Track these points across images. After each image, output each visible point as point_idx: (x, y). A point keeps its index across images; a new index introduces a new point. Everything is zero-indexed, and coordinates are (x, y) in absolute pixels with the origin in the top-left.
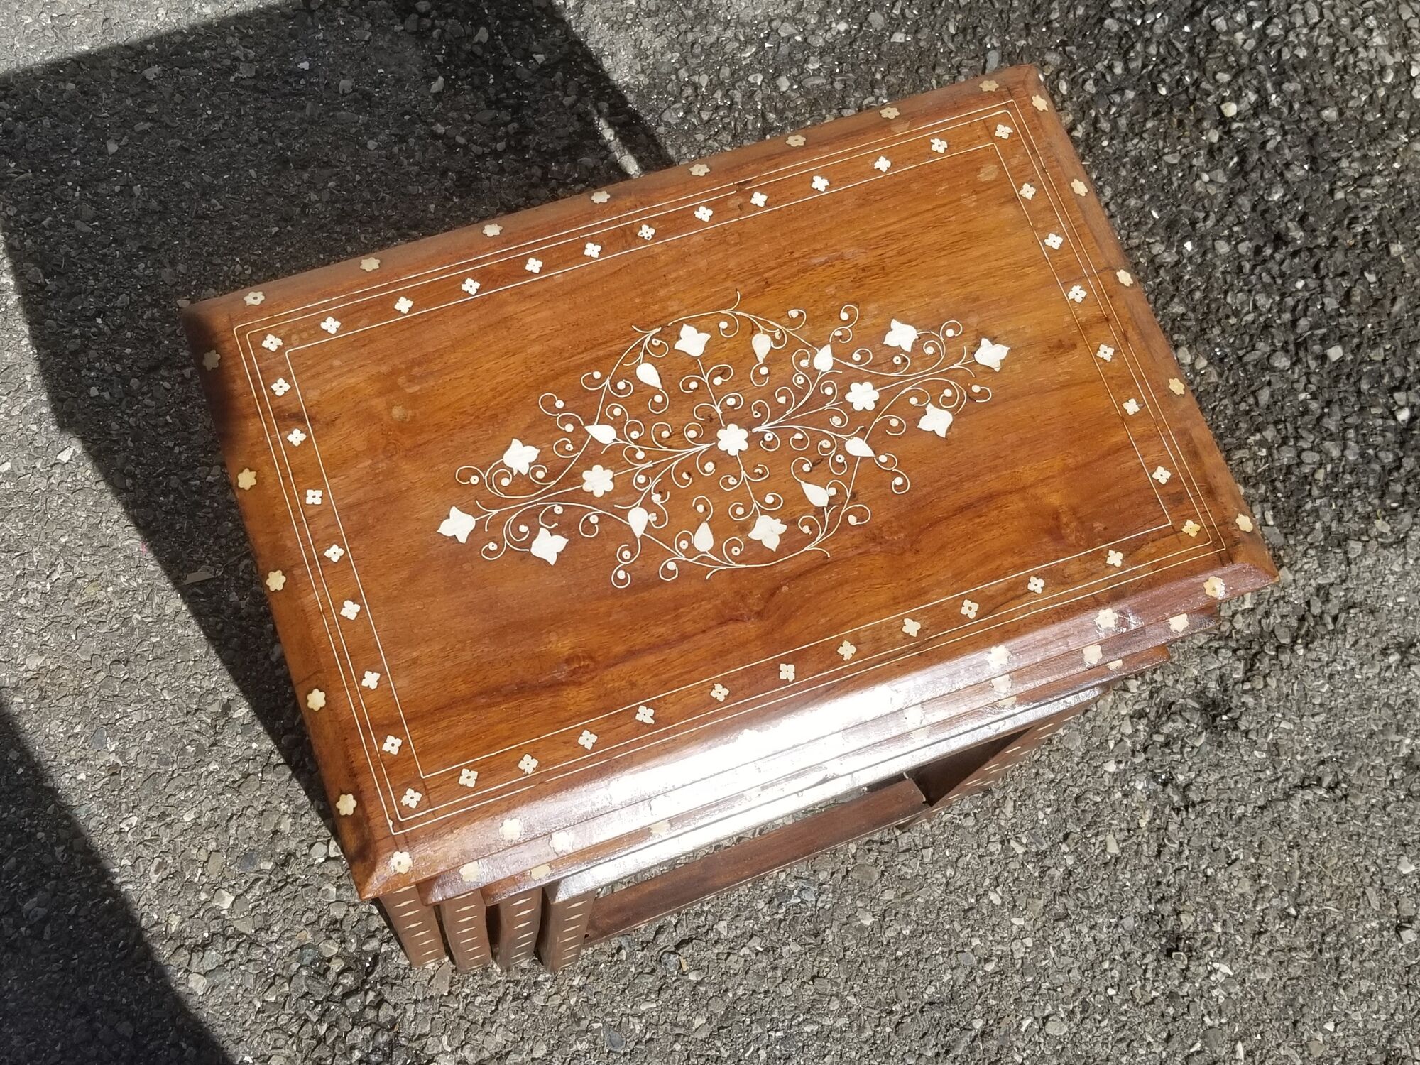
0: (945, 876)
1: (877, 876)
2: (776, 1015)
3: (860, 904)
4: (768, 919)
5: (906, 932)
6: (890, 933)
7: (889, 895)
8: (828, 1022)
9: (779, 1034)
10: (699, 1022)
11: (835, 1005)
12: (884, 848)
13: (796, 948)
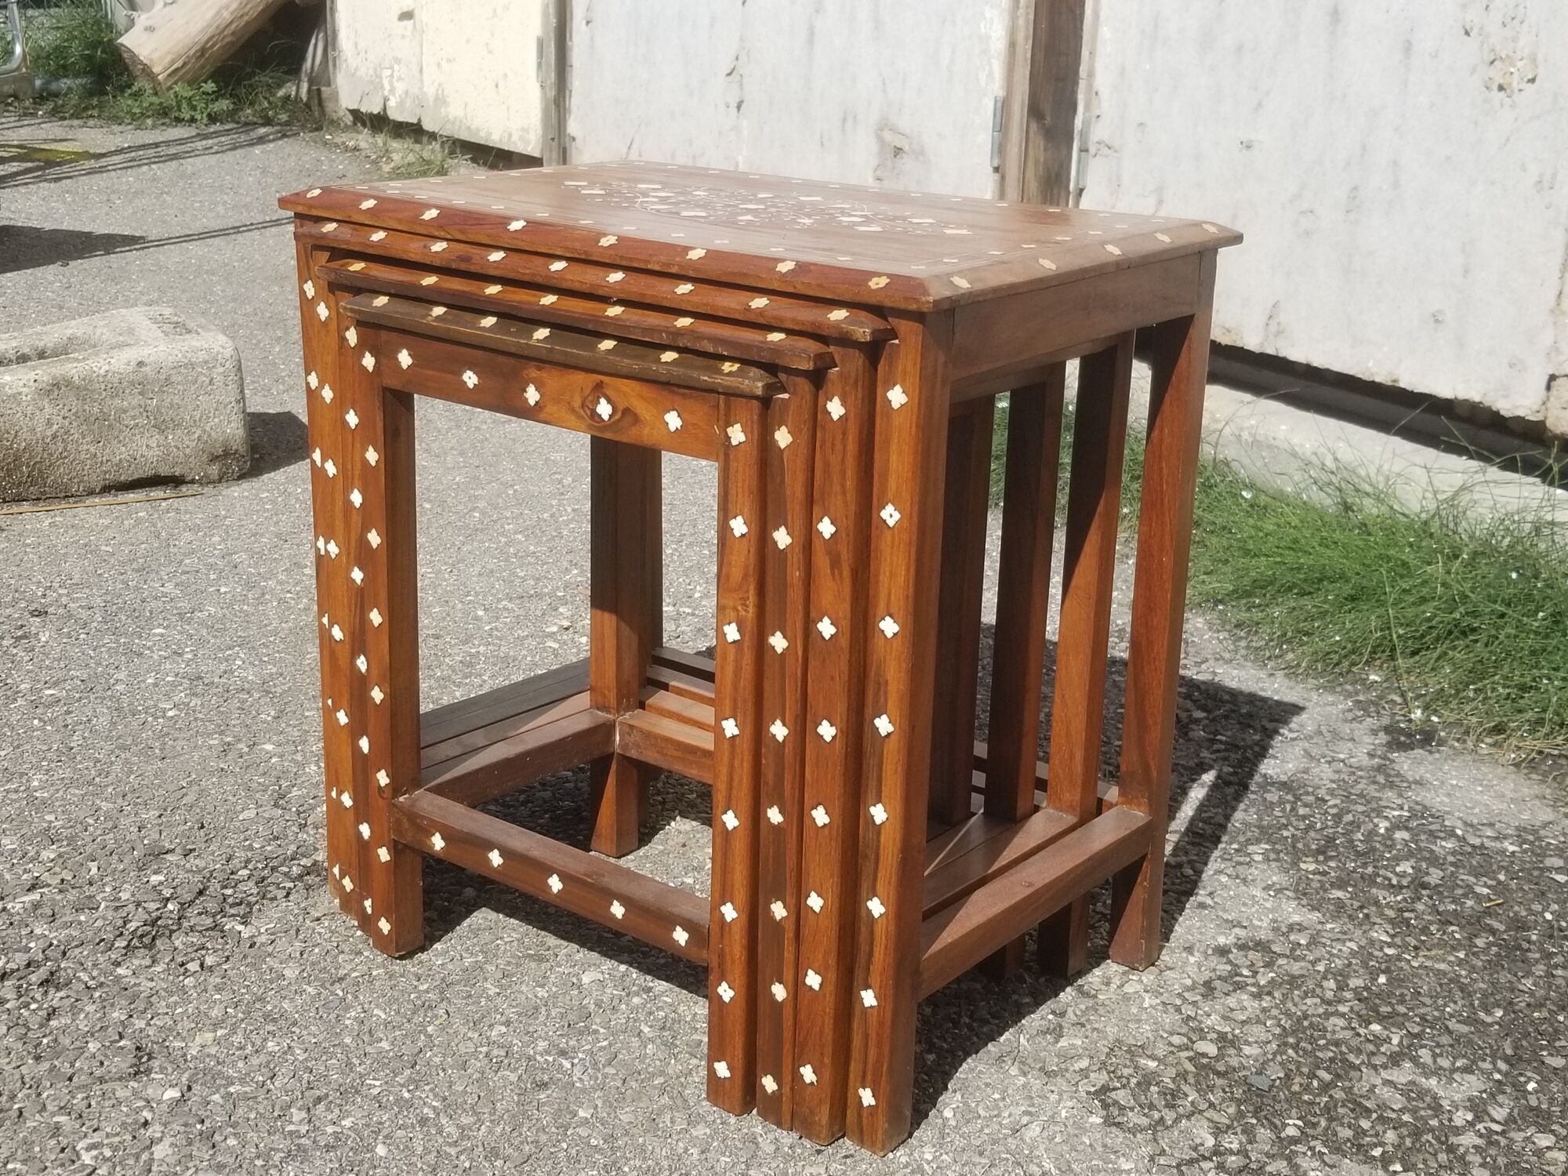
0: (686, 1150)
1: (641, 1105)
2: (427, 1088)
3: (599, 1103)
4: (532, 1053)
5: (594, 1142)
6: (583, 1131)
7: (625, 1118)
8: (444, 1121)
9: (406, 1095)
10: (385, 1045)
11: (466, 1120)
12: (679, 1102)
13: (513, 1077)
